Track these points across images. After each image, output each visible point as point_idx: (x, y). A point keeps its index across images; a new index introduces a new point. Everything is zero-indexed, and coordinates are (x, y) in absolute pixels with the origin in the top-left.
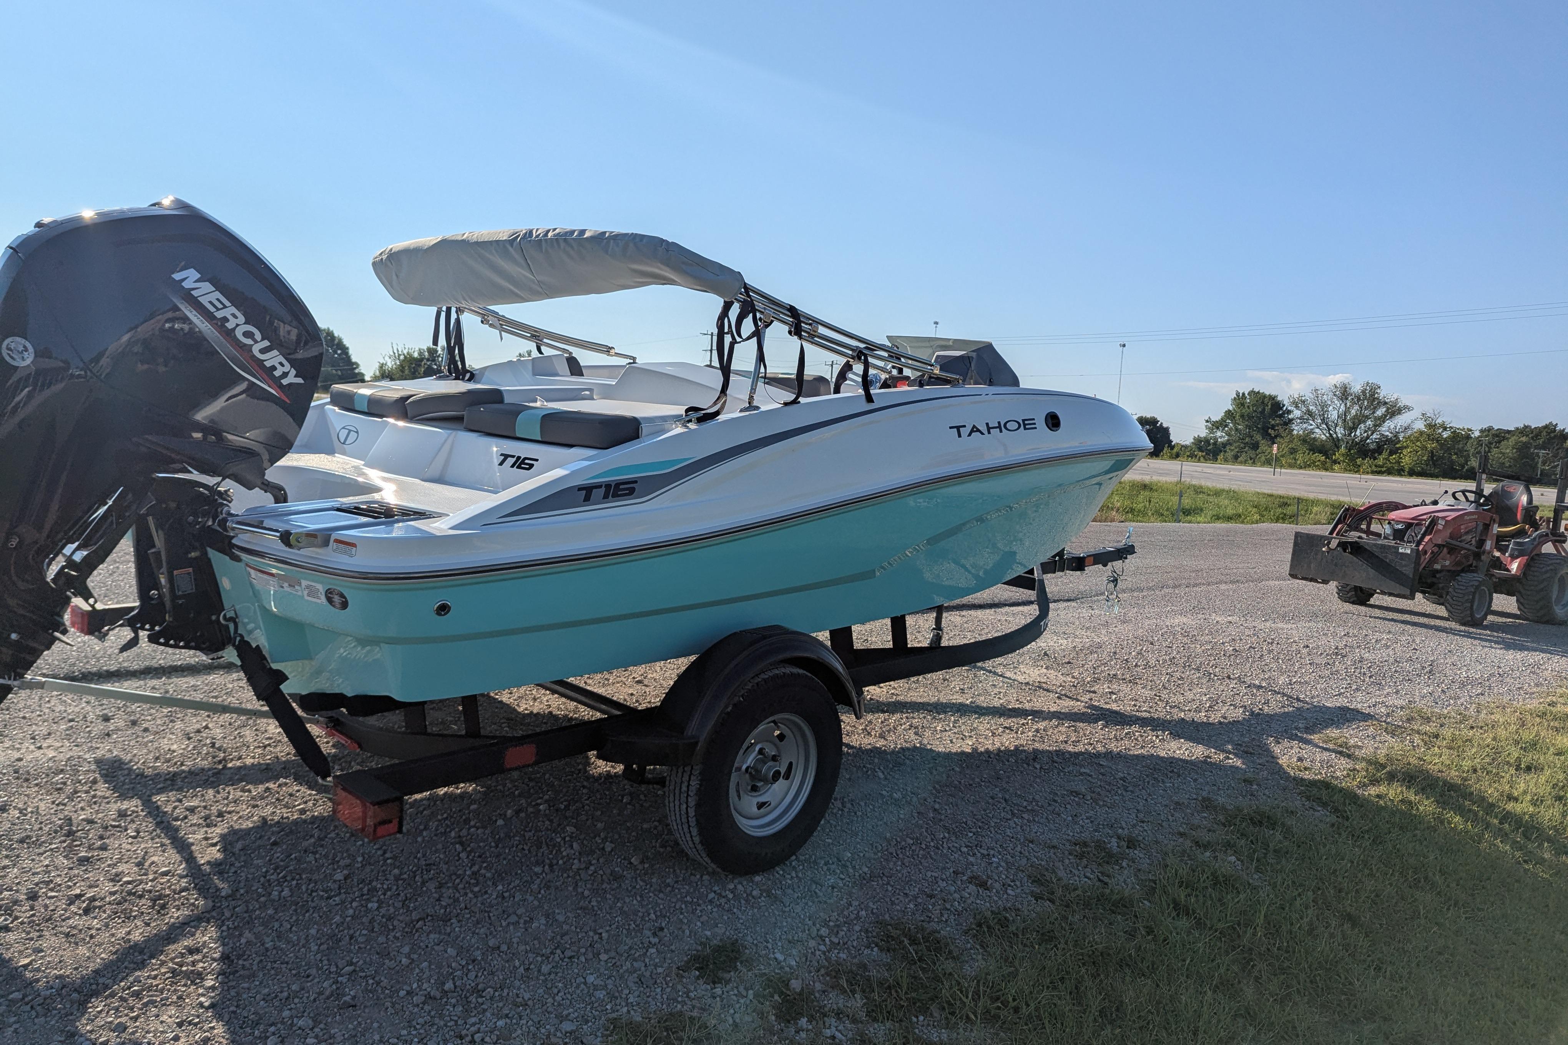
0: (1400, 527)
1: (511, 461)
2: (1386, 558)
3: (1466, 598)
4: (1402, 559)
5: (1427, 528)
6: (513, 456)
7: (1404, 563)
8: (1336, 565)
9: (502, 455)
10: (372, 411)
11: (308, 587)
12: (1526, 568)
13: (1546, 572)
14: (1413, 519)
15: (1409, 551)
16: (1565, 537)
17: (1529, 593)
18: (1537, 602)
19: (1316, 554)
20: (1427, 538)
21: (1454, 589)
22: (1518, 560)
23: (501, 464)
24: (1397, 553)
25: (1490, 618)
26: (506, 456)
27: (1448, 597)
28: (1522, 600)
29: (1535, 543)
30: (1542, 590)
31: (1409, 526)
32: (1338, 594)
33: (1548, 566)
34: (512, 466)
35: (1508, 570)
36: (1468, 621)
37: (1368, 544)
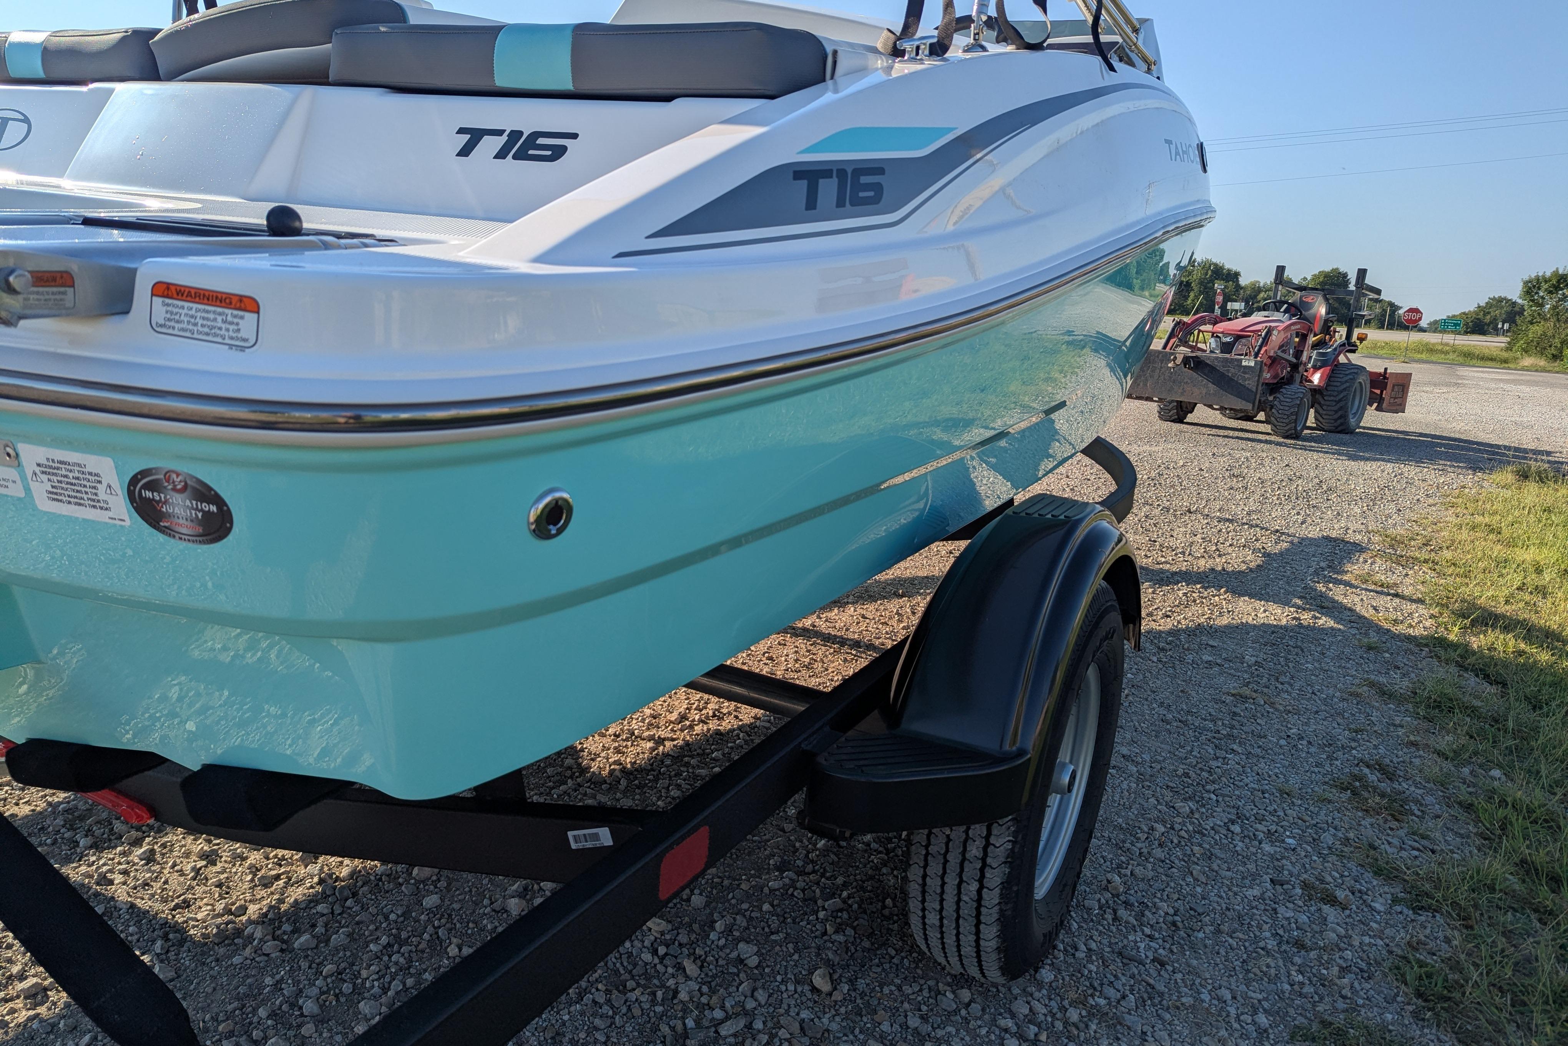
0: (1228, 339)
1: (490, 145)
2: (1228, 371)
3: (1292, 410)
4: (1245, 373)
5: (1264, 339)
6: (500, 133)
7: (1247, 376)
8: (1174, 382)
9: (461, 131)
10: (56, 75)
11: (48, 469)
12: (1330, 379)
13: (1346, 382)
14: (1242, 330)
15: (1252, 364)
16: (1356, 346)
17: (1328, 403)
18: (1336, 412)
19: (1153, 371)
20: (1264, 349)
21: (1280, 401)
22: (1322, 370)
23: (465, 152)
24: (1240, 366)
25: (1306, 432)
26: (475, 136)
27: (1273, 410)
28: (1321, 411)
29: (1336, 353)
30: (1340, 400)
31: (1238, 338)
32: (1160, 413)
33: (1347, 375)
34: (501, 155)
35: (1311, 381)
36: (1291, 434)
37: (1209, 358)
